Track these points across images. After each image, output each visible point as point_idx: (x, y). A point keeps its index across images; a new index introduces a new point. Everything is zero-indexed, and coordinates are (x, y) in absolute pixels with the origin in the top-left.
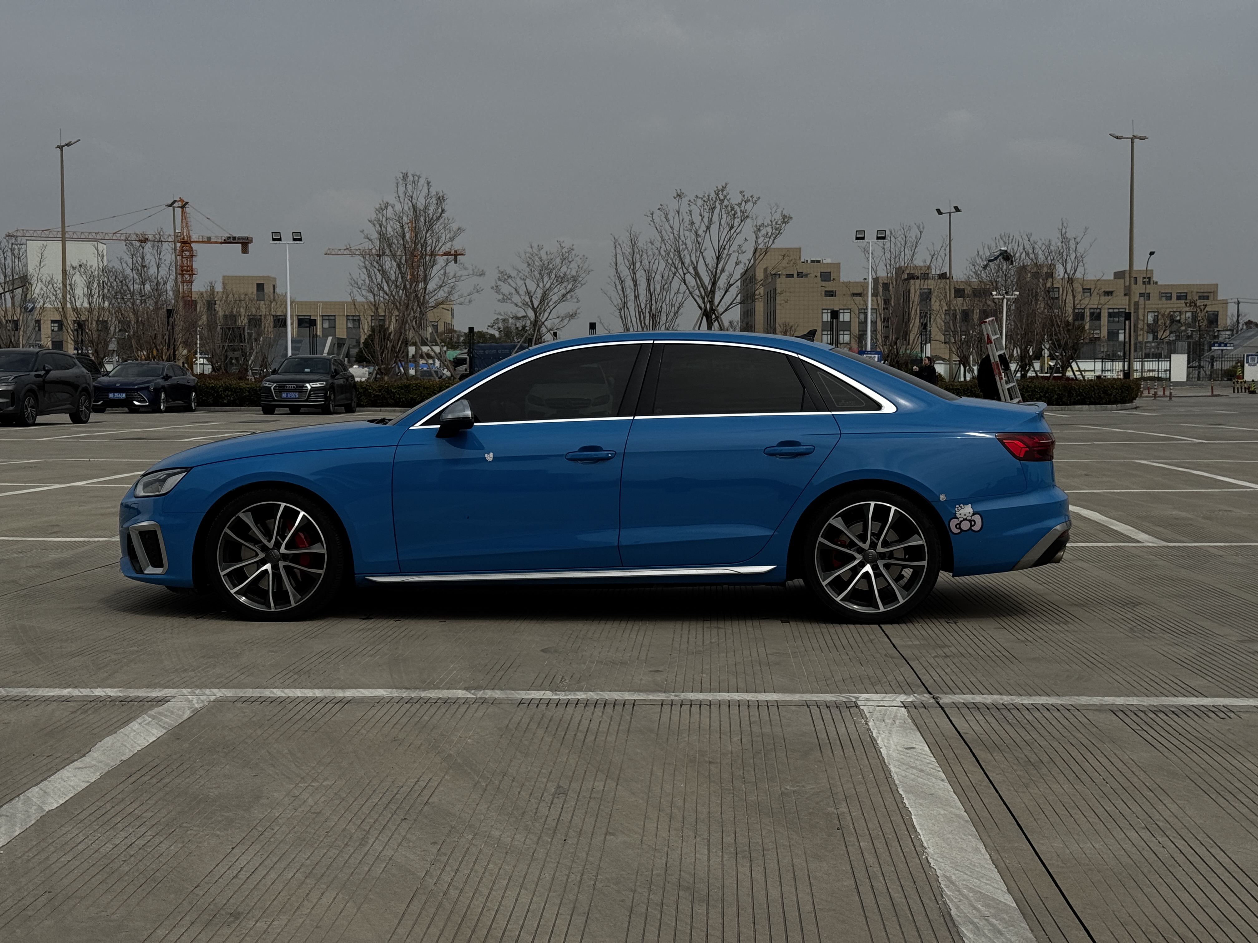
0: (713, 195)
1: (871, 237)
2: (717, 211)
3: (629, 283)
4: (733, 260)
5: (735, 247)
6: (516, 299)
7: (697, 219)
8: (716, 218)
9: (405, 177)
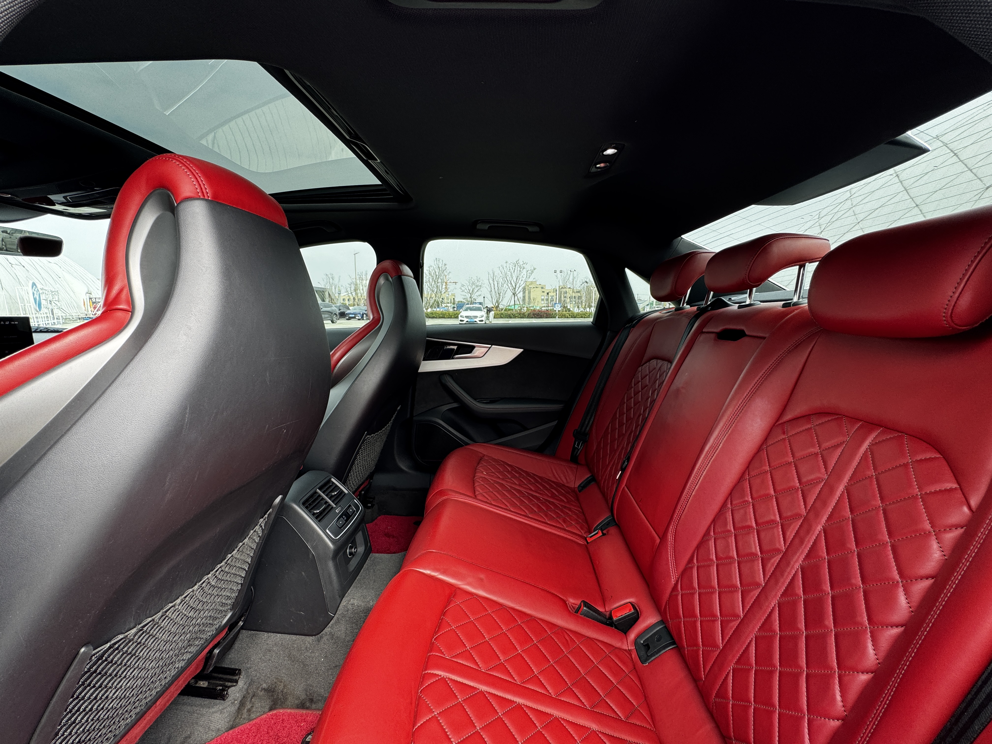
0: (515, 262)
1: (558, 272)
2: (516, 267)
3: (492, 285)
4: (521, 279)
5: (521, 277)
6: (466, 291)
7: (511, 269)
8: (516, 269)
9: (436, 259)
